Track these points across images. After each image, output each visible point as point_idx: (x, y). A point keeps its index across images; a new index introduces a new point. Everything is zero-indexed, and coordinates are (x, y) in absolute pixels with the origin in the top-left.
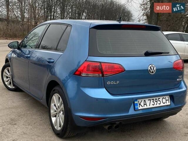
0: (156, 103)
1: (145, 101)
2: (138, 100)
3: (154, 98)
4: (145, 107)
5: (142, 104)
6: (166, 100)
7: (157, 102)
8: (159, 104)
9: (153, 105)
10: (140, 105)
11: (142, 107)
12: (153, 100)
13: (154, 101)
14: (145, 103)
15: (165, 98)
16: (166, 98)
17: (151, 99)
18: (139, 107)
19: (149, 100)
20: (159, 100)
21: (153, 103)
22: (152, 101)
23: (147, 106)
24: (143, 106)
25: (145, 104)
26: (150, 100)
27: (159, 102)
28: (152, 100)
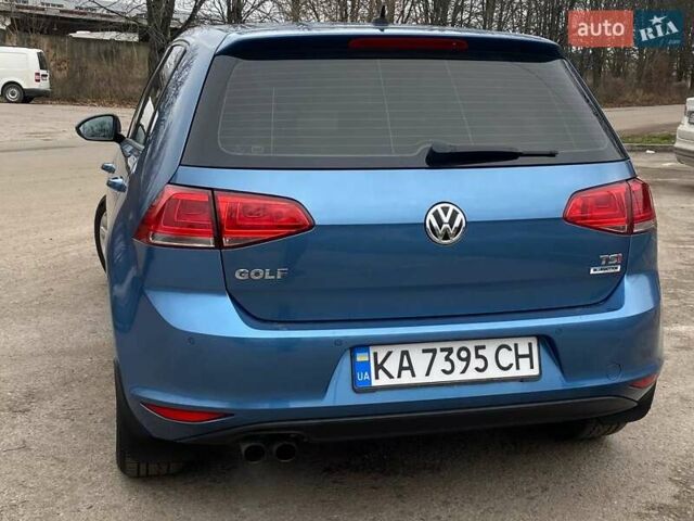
0: (460, 365)
1: (405, 353)
2: (372, 350)
3: (456, 346)
4: (406, 378)
5: (392, 365)
6: (518, 357)
7: (468, 360)
8: (477, 369)
9: (444, 371)
10: (381, 372)
11: (391, 377)
12: (450, 351)
13: (454, 357)
14: (406, 364)
15: (513, 347)
16: (516, 345)
17: (438, 346)
18: (377, 378)
19: (424, 351)
20: (481, 352)
21: (448, 363)
22: (441, 356)
23: (414, 375)
24: (395, 374)
25: (406, 369)
26: (434, 351)
27: (476, 363)
28: (442, 350)
